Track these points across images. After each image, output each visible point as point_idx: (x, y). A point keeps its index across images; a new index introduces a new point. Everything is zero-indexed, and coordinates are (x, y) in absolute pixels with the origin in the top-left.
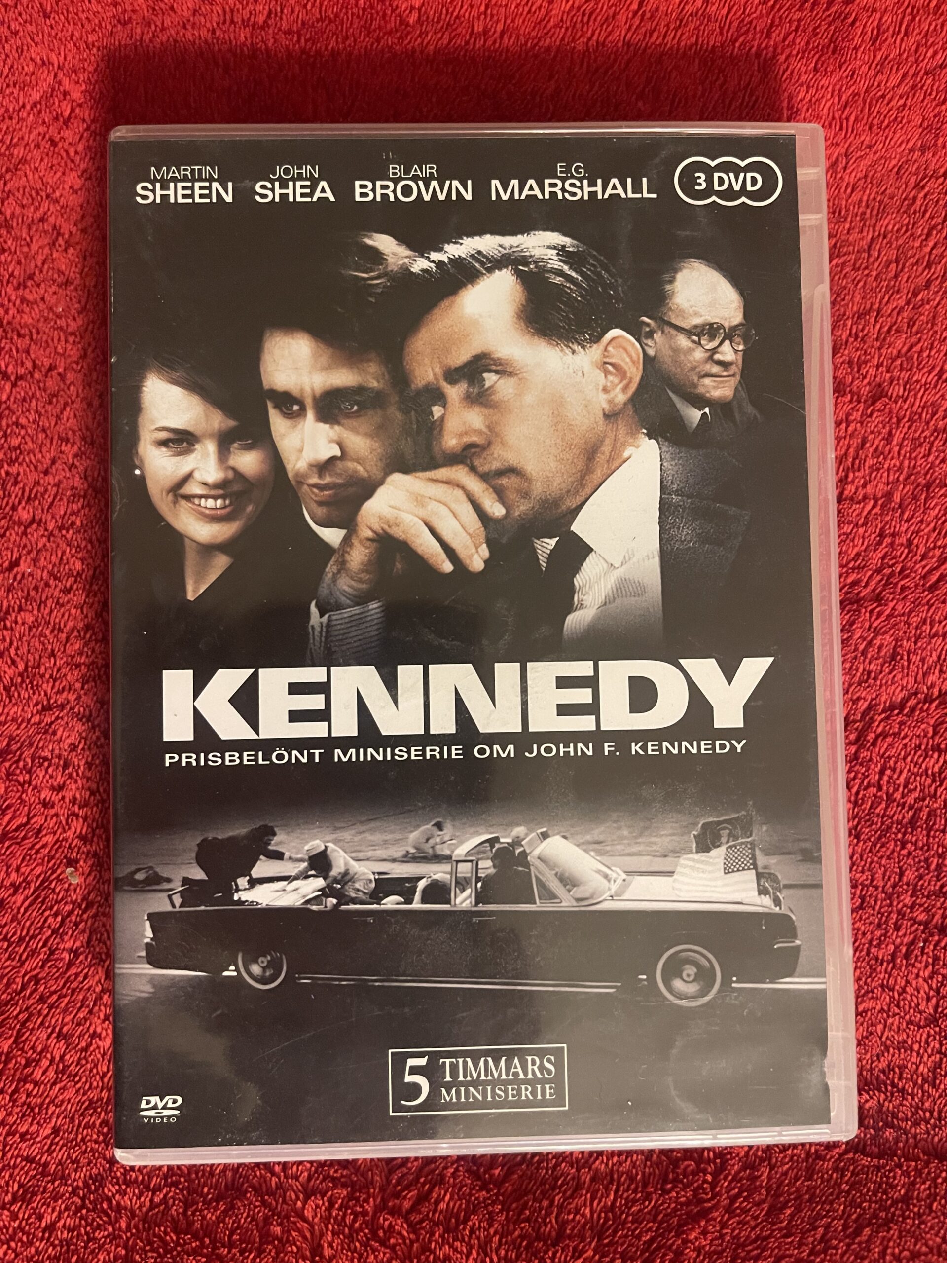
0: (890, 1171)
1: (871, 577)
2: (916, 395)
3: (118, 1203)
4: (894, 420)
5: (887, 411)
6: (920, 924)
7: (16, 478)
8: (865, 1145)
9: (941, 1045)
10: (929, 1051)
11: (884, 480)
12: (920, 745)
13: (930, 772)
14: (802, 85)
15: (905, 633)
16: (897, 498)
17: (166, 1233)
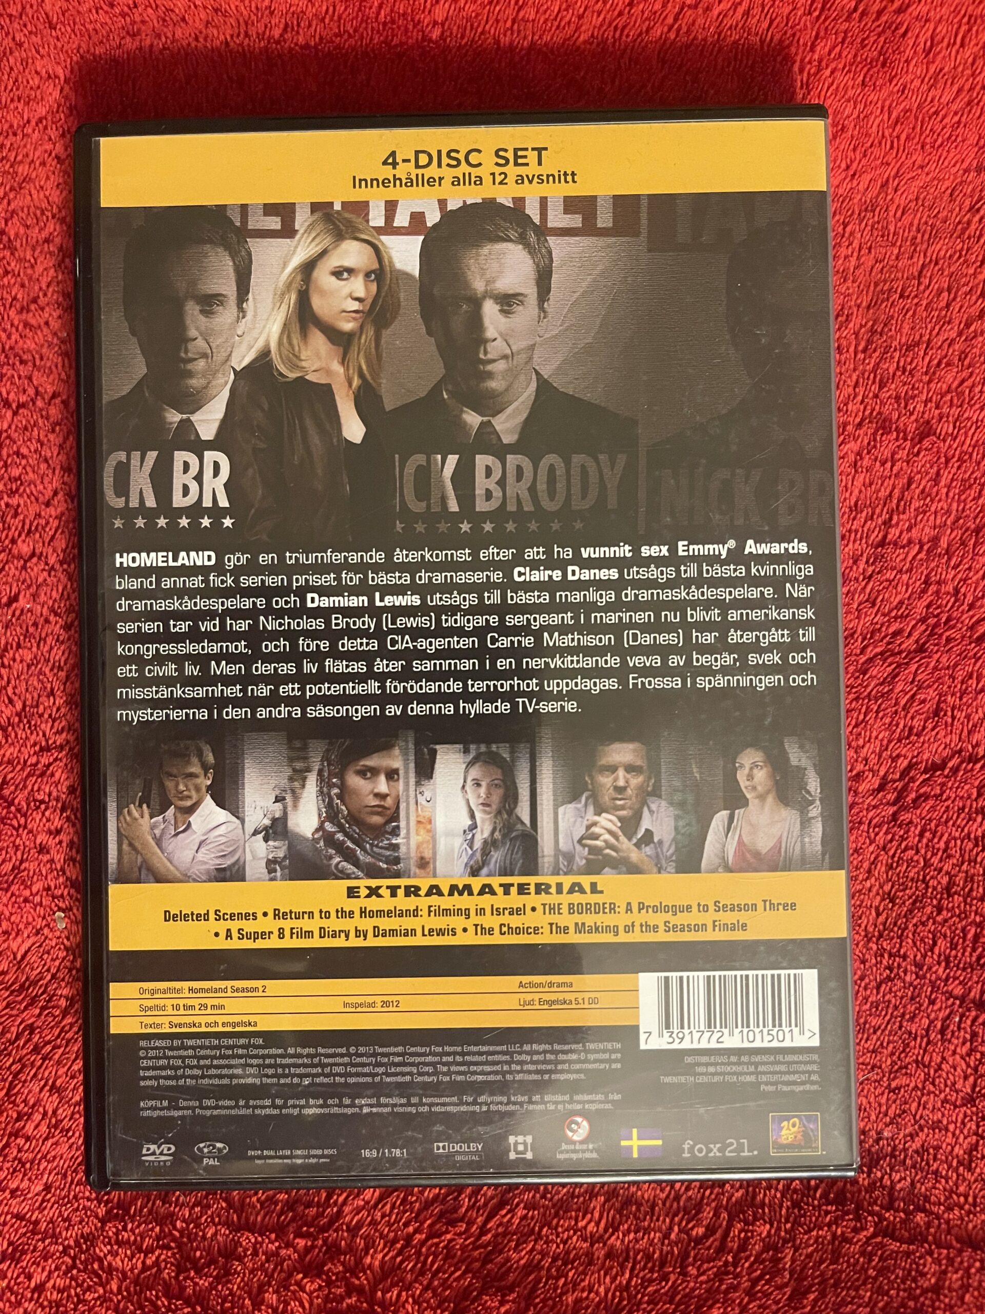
0: (920, 1258)
1: (914, 627)
2: (966, 433)
3: (110, 1264)
4: (943, 460)
5: (935, 450)
6: (956, 998)
7: (16, 510)
8: (894, 1230)
9: (978, 1126)
10: (966, 1132)
11: (931, 523)
12: (963, 808)
13: (972, 836)
14: (848, 100)
15: (949, 687)
16: (944, 543)
17: (157, 1297)
